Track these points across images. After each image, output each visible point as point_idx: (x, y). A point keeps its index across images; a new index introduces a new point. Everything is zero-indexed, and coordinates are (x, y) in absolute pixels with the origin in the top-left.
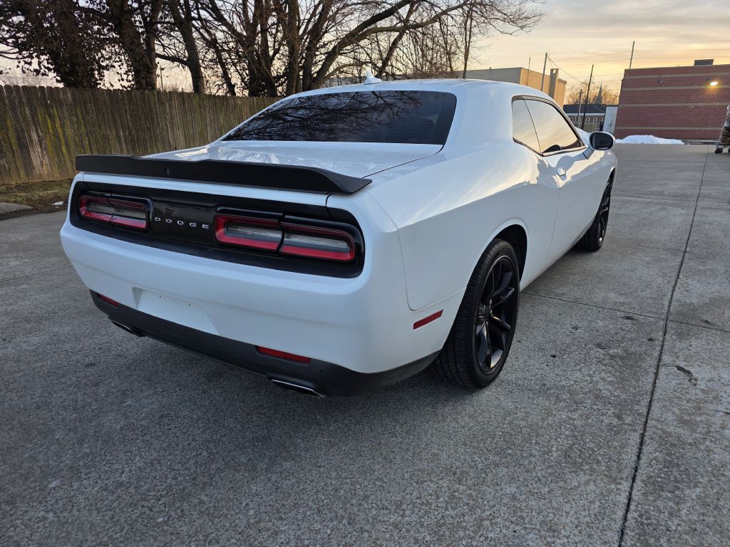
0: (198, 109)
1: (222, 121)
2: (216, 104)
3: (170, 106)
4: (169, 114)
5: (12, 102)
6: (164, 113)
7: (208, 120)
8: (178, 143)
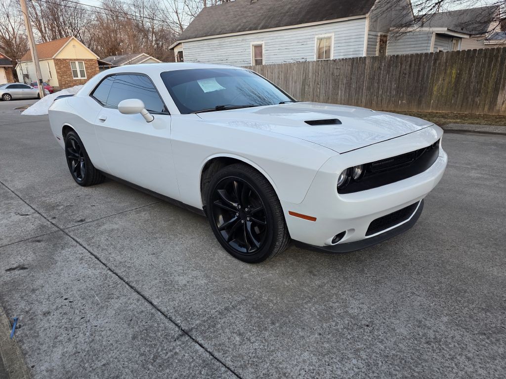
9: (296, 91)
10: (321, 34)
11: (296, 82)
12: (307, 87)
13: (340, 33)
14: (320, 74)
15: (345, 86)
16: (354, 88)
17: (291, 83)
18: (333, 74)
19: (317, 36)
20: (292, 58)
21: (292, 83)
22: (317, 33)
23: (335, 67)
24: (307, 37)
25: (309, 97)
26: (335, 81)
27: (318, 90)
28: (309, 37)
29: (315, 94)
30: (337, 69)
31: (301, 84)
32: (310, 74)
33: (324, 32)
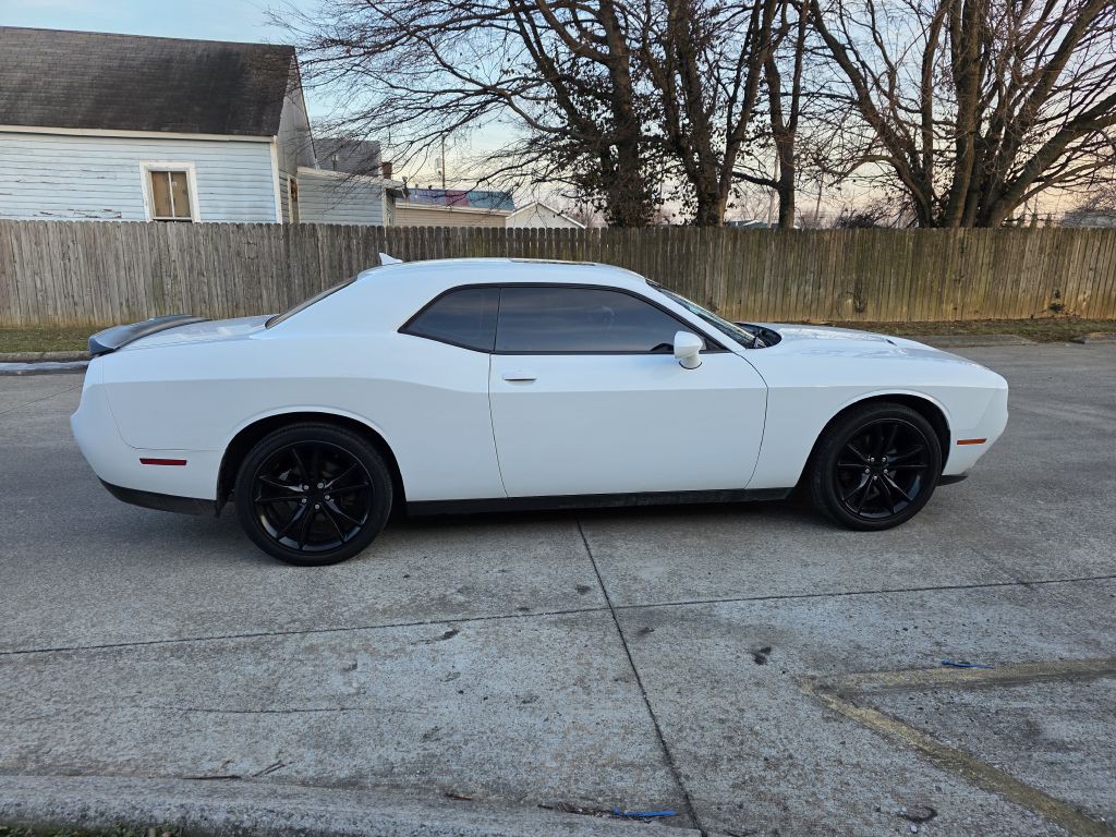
0: (755, 248)
1: (791, 263)
2: (786, 240)
3: (716, 245)
4: (712, 256)
5: (542, 244)
6: (705, 254)
7: (768, 263)
8: (716, 292)
9: (134, 289)
10: (157, 161)
11: (129, 269)
12: (168, 282)
13: (209, 164)
14: (202, 252)
15: (275, 280)
16: (300, 286)
17: (112, 270)
18: (238, 254)
19: (147, 164)
20: (72, 207)
21: (118, 271)
22: (146, 155)
23: (244, 240)
24: (114, 162)
25: (180, 303)
26: (248, 269)
27: (206, 289)
28: (121, 162)
29: (197, 298)
30: (249, 243)
31: (149, 274)
32: (174, 253)
33: (166, 156)
